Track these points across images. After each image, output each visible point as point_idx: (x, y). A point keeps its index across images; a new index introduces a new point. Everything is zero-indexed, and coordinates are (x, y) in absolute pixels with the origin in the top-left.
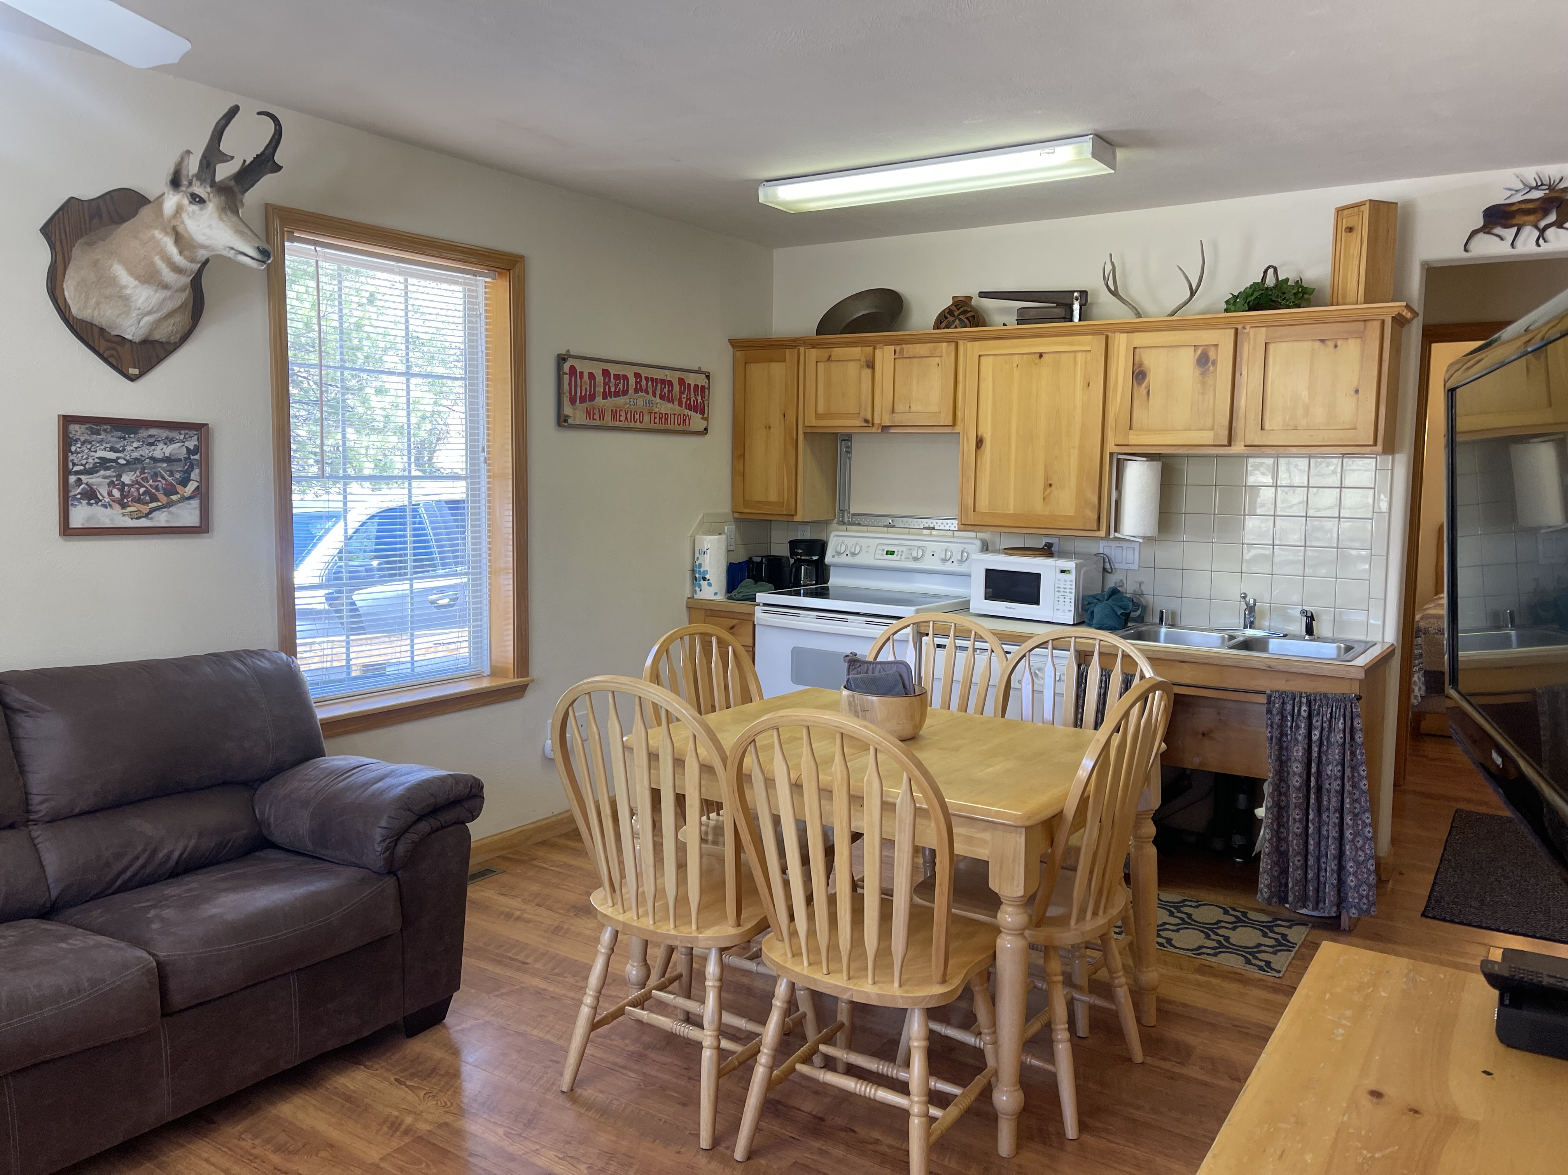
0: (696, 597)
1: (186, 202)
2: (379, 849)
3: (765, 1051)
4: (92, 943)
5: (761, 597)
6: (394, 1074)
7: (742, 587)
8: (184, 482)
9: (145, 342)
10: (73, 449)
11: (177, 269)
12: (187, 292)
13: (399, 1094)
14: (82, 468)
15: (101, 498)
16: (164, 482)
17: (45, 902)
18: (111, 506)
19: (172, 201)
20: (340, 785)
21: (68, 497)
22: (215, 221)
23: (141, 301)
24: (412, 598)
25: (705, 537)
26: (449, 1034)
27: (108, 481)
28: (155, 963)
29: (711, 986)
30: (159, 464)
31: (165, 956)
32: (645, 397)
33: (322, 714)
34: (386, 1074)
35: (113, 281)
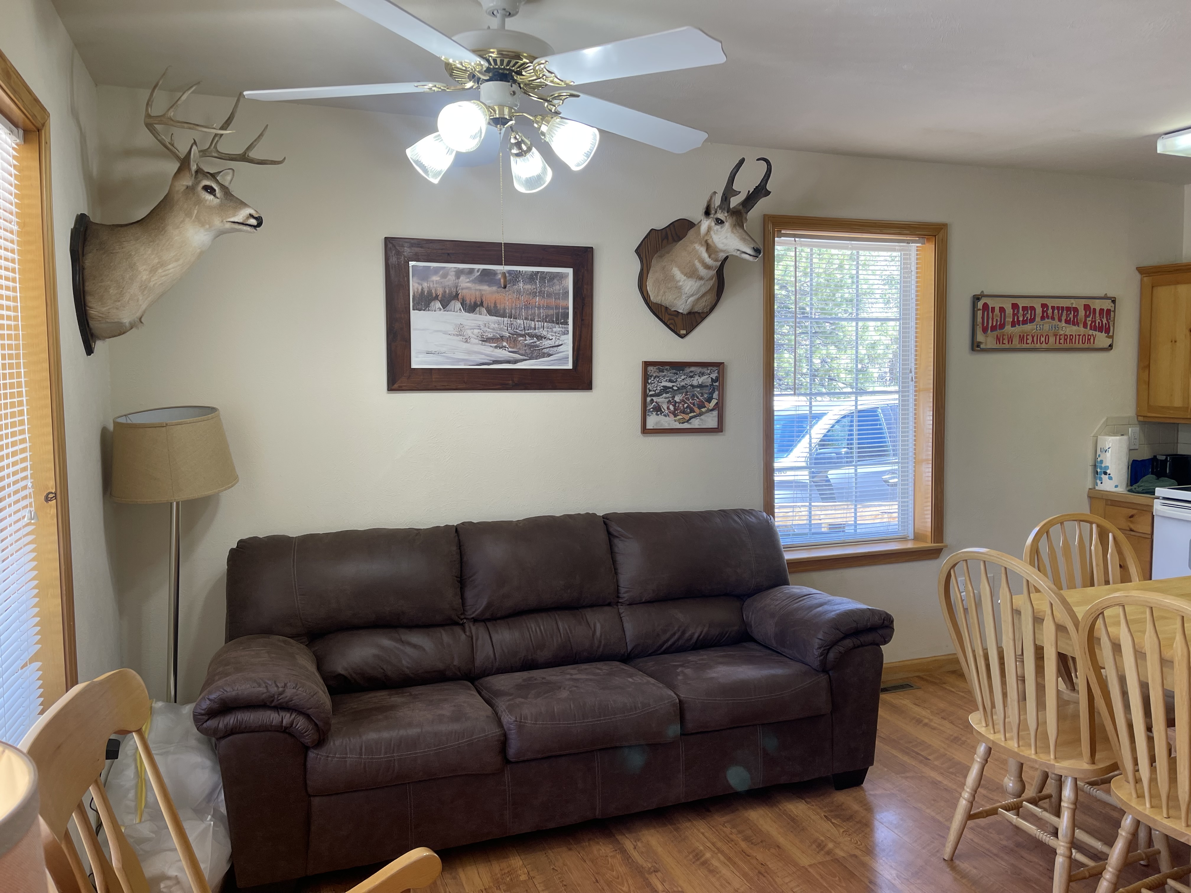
0: (1097, 488)
1: (713, 224)
2: (817, 653)
3: (1110, 869)
4: (645, 681)
5: (1160, 491)
6: (825, 812)
7: (1143, 482)
8: (709, 400)
9: (690, 313)
10: (650, 381)
11: (707, 267)
12: (714, 279)
13: (826, 826)
14: (654, 392)
15: (663, 411)
16: (698, 400)
17: (624, 652)
18: (668, 416)
19: (706, 224)
20: (795, 605)
21: (646, 410)
22: (729, 234)
23: (688, 288)
24: (856, 479)
25: (1107, 437)
26: (865, 795)
27: (668, 400)
28: (678, 701)
29: (1066, 807)
30: (695, 389)
31: (684, 697)
32: (1051, 323)
33: (788, 556)
34: (819, 811)
35: (672, 278)
